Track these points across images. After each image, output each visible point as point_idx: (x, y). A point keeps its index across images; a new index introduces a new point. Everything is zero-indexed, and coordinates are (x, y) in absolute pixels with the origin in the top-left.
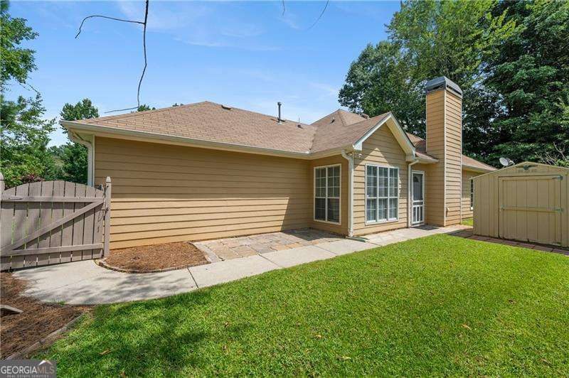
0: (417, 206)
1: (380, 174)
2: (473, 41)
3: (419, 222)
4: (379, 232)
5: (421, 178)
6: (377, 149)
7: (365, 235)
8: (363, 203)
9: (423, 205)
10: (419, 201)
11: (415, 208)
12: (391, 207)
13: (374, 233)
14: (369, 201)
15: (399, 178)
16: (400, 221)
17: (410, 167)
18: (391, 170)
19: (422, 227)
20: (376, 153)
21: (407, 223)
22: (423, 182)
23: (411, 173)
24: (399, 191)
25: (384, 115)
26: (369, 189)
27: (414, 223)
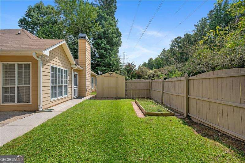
0: (75, 89)
1: (59, 72)
2: (90, 27)
3: (76, 96)
4: (58, 104)
5: (77, 76)
6: (57, 58)
7: (50, 107)
8: (49, 88)
9: (78, 88)
10: (76, 86)
11: (74, 90)
12: (64, 90)
13: (56, 105)
14: (52, 87)
15: (68, 75)
16: (69, 96)
17: (73, 70)
18: (64, 70)
19: (78, 98)
20: (56, 59)
21: (72, 97)
22: (78, 78)
23: (73, 73)
24: (68, 82)
25: (61, 40)
26: (52, 80)
27: (74, 96)
